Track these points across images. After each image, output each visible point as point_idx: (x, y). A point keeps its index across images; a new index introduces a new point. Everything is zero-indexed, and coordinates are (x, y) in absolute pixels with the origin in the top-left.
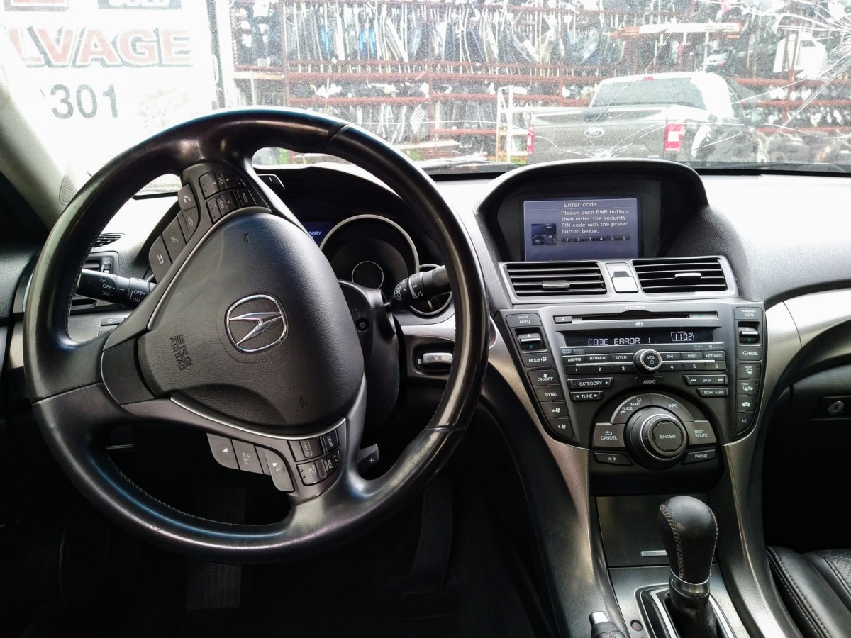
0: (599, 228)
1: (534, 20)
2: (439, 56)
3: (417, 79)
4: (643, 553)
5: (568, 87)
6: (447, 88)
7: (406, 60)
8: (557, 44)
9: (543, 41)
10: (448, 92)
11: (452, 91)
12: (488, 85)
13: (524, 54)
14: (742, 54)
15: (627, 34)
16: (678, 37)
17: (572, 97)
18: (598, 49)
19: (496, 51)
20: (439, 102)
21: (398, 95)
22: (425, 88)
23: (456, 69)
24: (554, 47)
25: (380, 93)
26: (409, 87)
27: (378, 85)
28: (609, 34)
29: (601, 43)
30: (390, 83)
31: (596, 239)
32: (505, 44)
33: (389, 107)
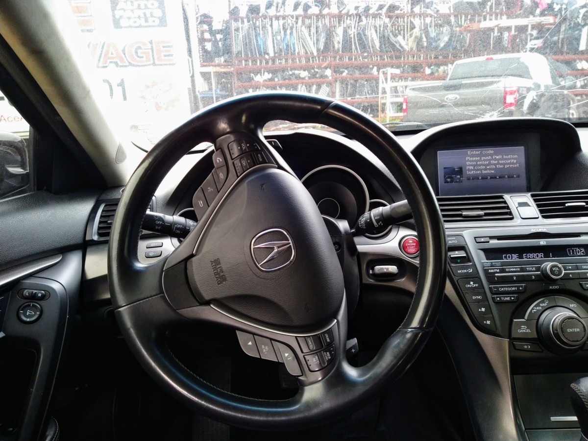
0: (495, 169)
1: (404, 22)
2: (338, 49)
3: (323, 66)
4: (553, 419)
5: (429, 67)
6: (342, 72)
7: (315, 54)
8: (421, 38)
9: (411, 36)
10: (344, 74)
11: (347, 74)
12: (372, 69)
13: (398, 46)
14: (555, 38)
15: (471, 28)
16: (508, 29)
17: (432, 73)
18: (450, 39)
19: (377, 44)
20: (338, 81)
21: (309, 78)
22: (328, 72)
23: (350, 59)
24: (419, 41)
25: (298, 77)
26: (317, 72)
27: (297, 72)
28: (458, 29)
29: (452, 36)
30: (305, 70)
31: (493, 177)
32: (384, 39)
33: (304, 86)
